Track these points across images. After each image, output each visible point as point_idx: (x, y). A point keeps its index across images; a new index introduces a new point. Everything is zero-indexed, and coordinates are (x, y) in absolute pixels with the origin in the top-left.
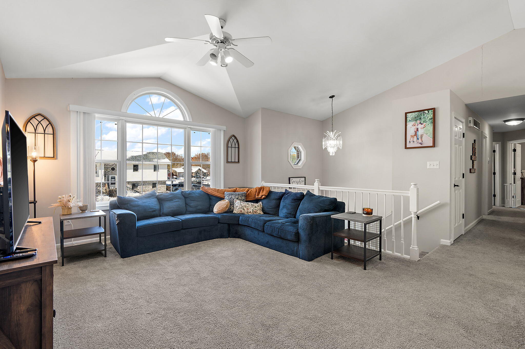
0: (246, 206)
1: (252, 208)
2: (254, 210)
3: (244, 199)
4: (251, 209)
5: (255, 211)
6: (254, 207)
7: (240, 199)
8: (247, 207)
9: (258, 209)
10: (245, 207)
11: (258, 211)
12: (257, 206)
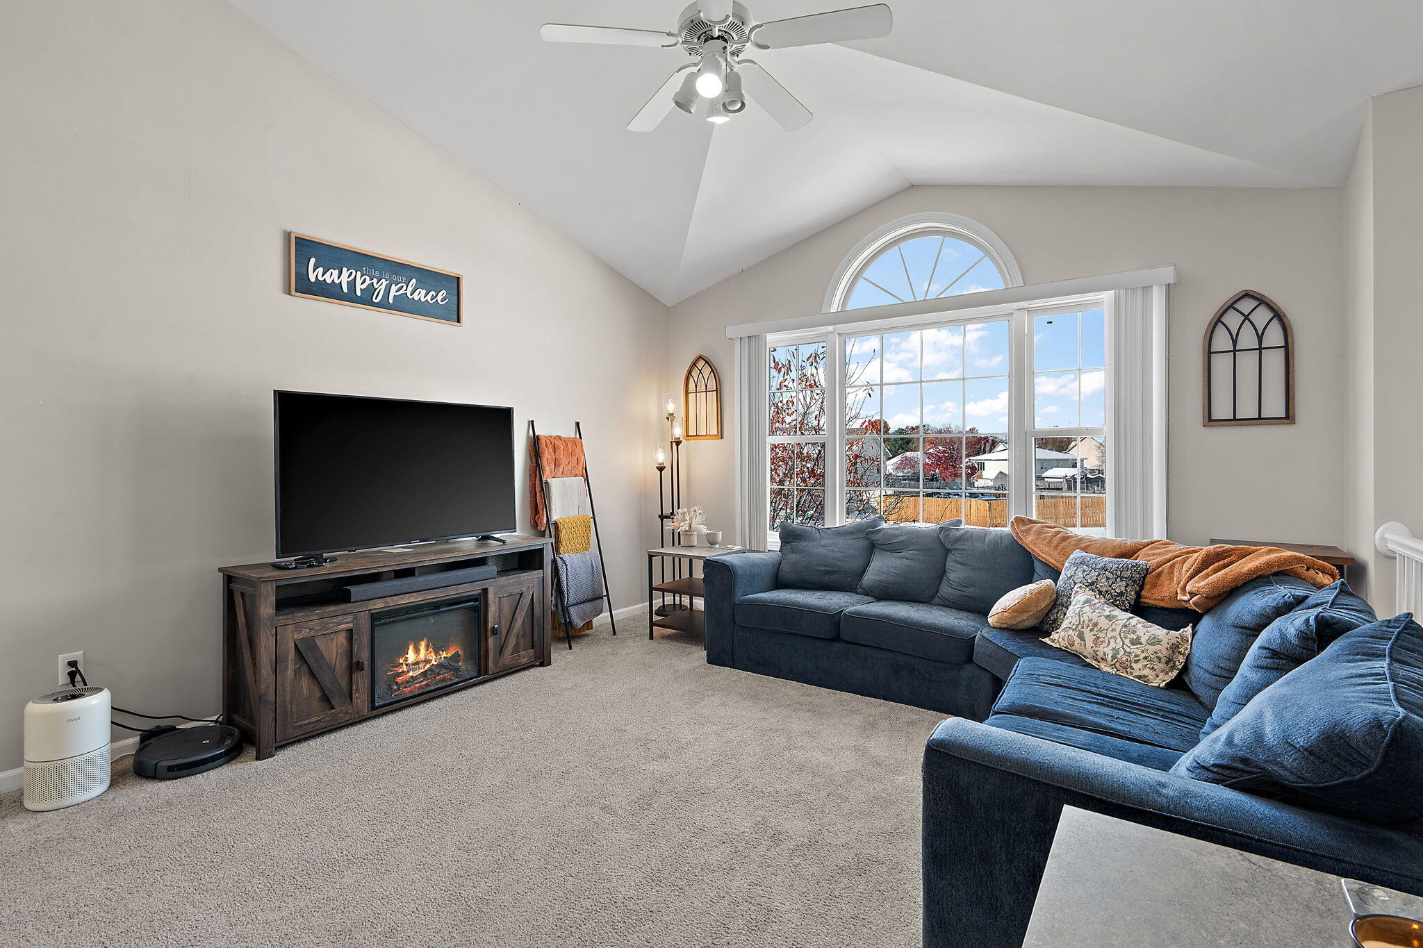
0: (1096, 624)
1: (1119, 639)
2: (1122, 652)
3: (1121, 594)
4: (1112, 645)
5: (1124, 659)
6: (1127, 642)
7: (1104, 589)
8: (1101, 630)
9: (1143, 655)
10: (1092, 630)
11: (1137, 662)
12: (1143, 640)
